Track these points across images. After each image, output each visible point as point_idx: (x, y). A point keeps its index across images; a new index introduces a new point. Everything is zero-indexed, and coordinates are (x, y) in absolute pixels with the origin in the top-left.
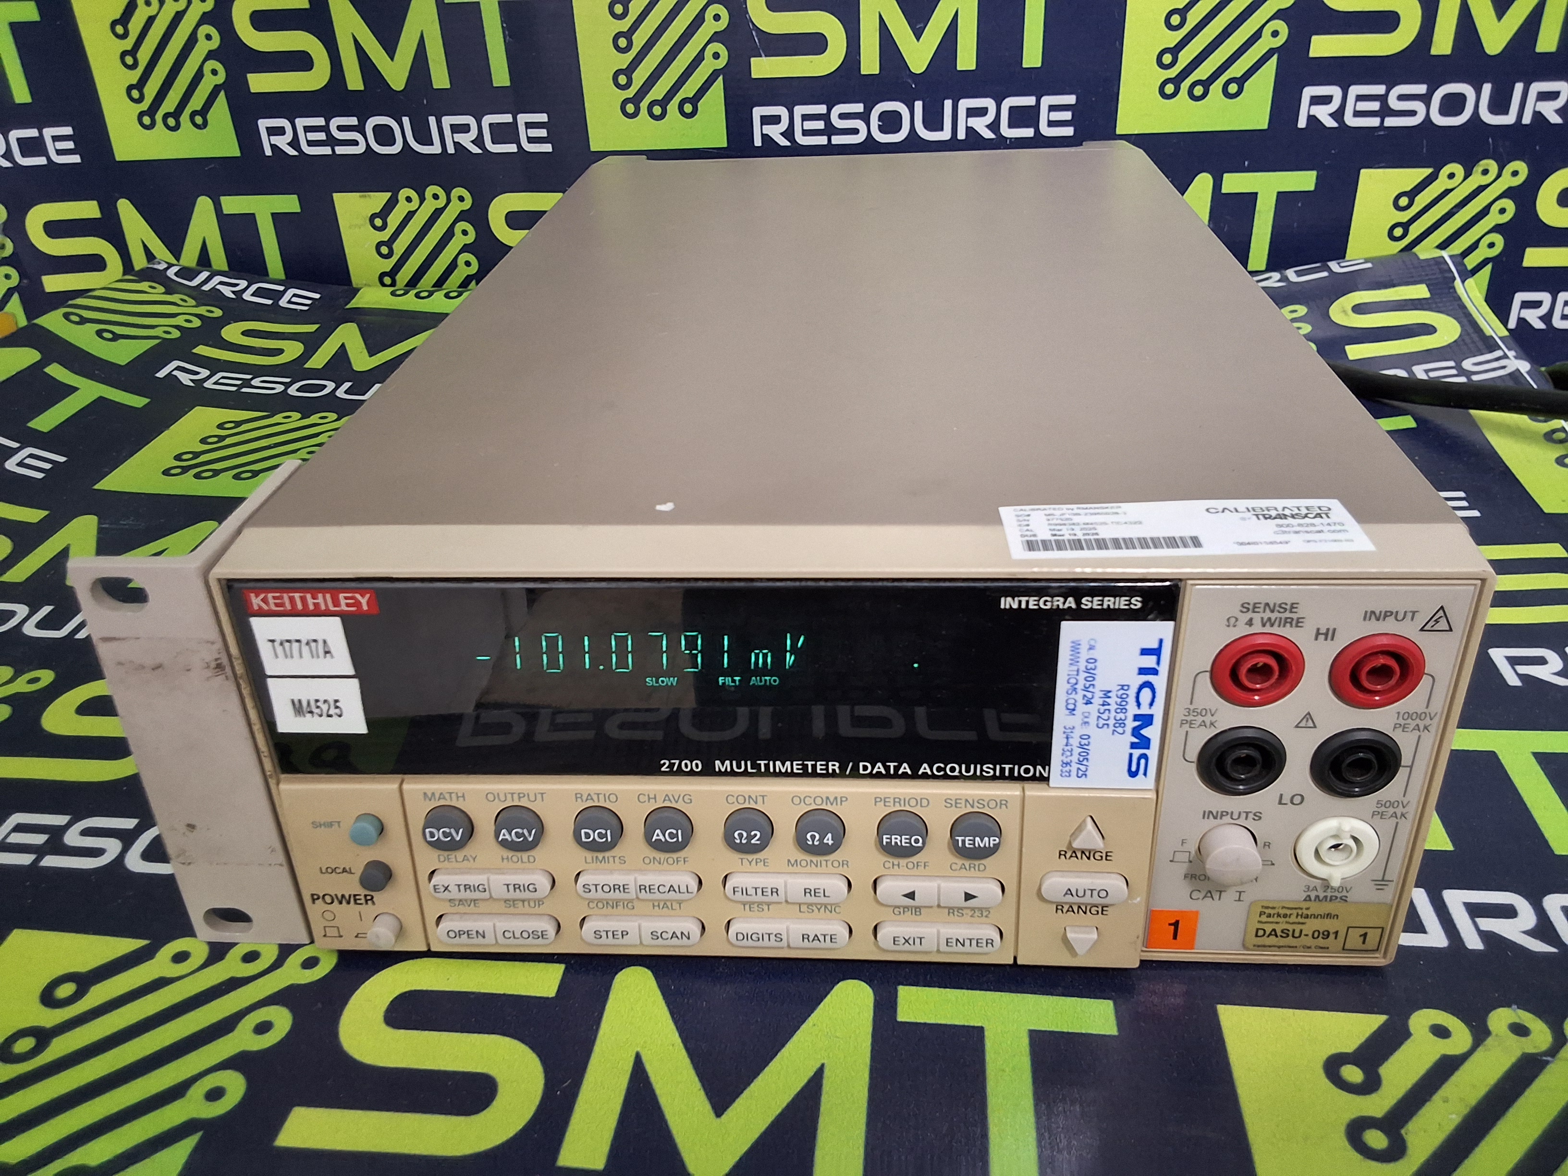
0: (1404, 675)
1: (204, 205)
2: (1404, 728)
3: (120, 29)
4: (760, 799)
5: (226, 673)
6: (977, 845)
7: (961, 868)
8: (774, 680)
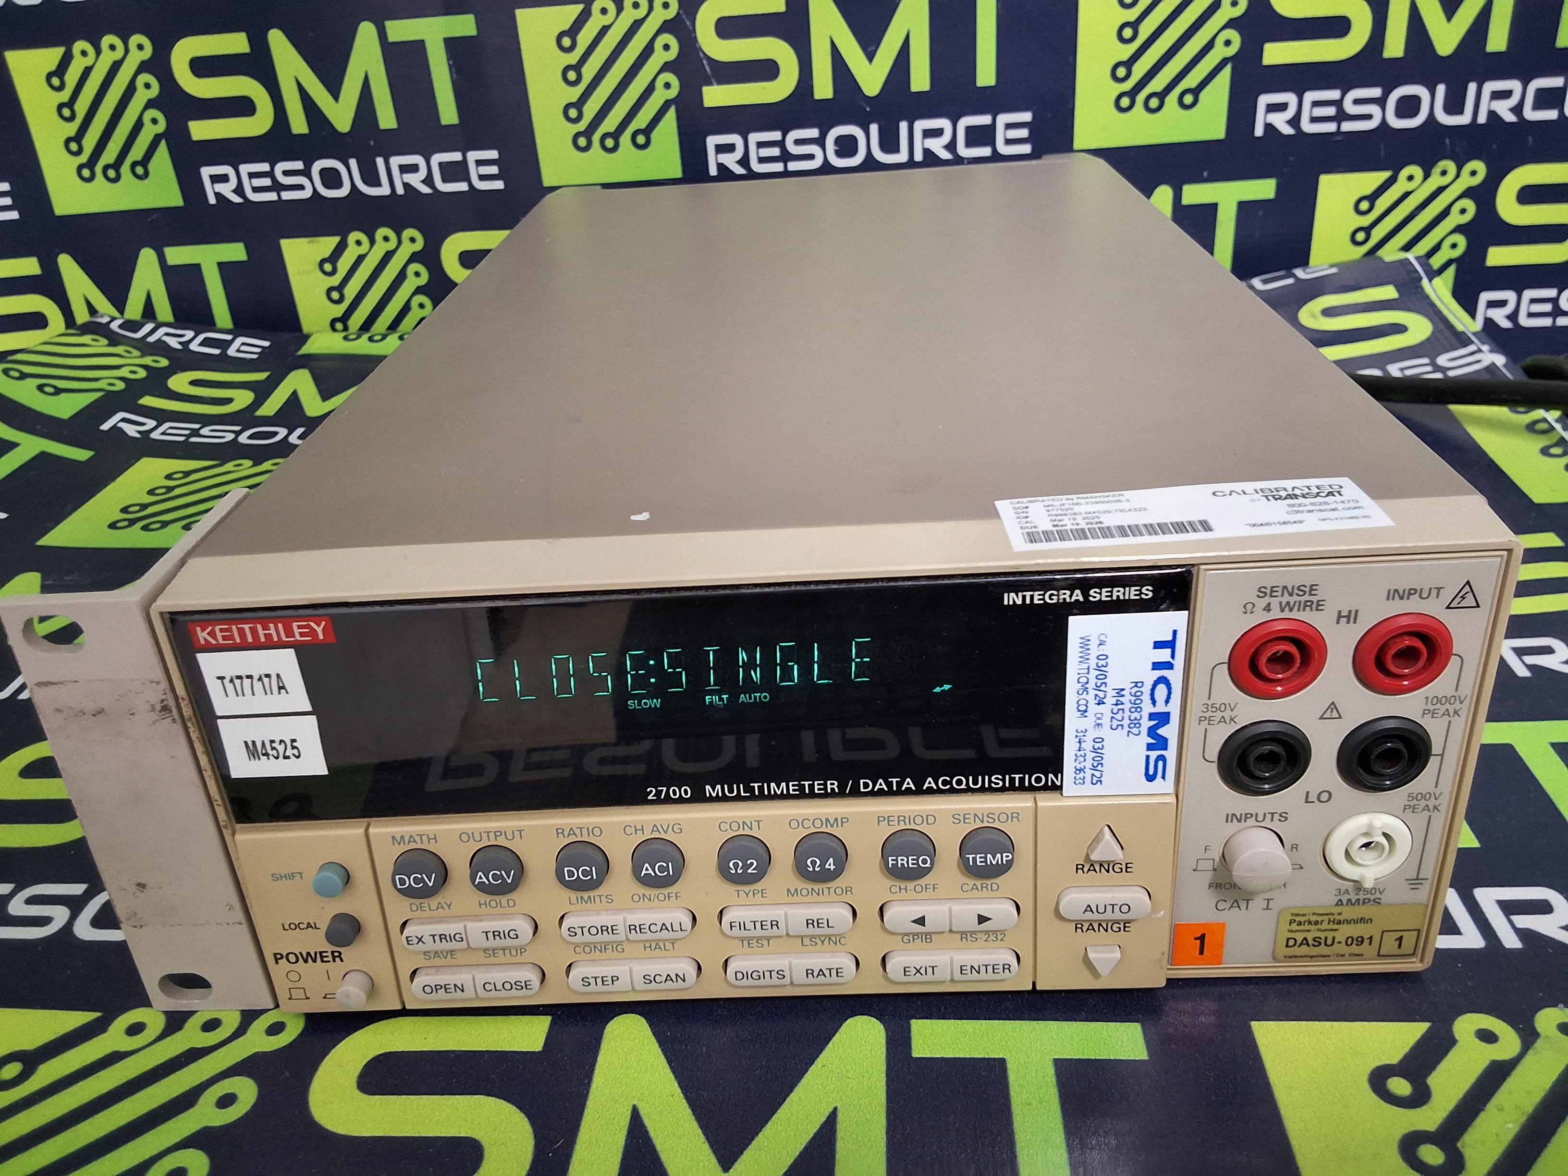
0: (1431, 658)
1: (147, 258)
2: (1433, 713)
3: (56, 81)
4: (755, 825)
5: (172, 716)
6: (989, 863)
7: (972, 889)
8: (765, 697)
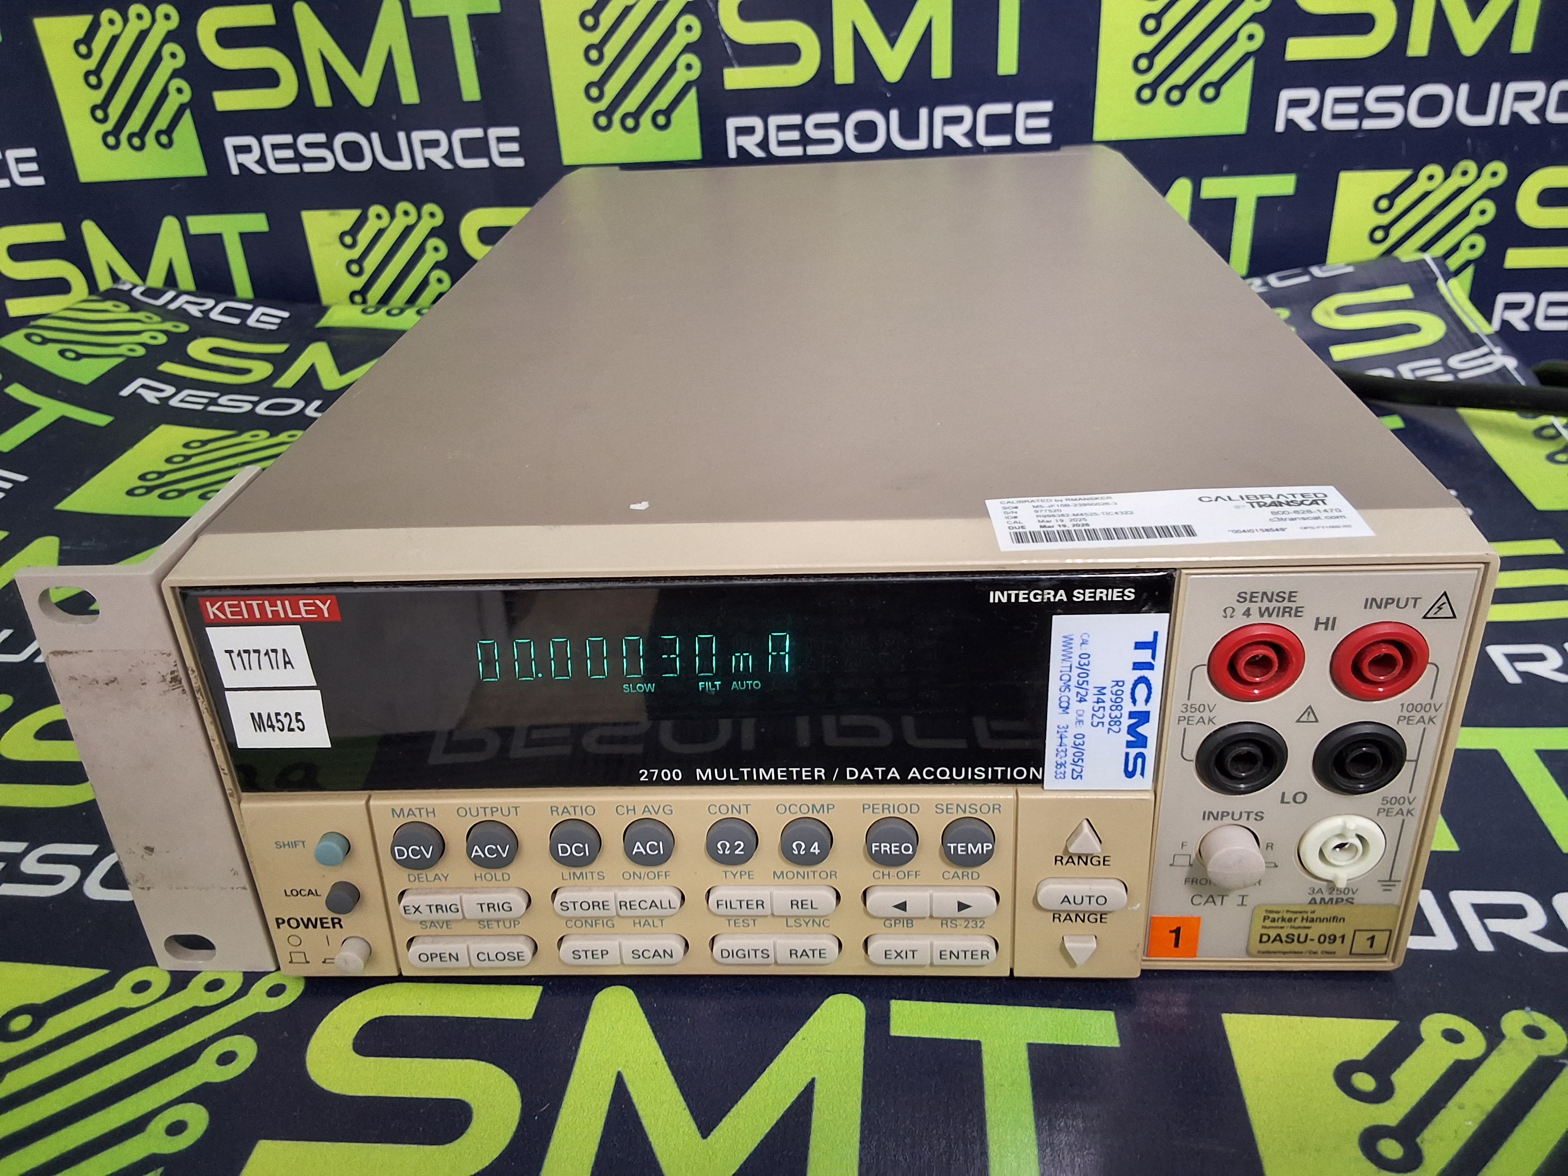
0: (1407, 665)
1: (170, 226)
2: (1409, 720)
3: (83, 49)
4: (743, 809)
5: (183, 687)
6: (969, 852)
7: (953, 877)
8: (756, 684)
